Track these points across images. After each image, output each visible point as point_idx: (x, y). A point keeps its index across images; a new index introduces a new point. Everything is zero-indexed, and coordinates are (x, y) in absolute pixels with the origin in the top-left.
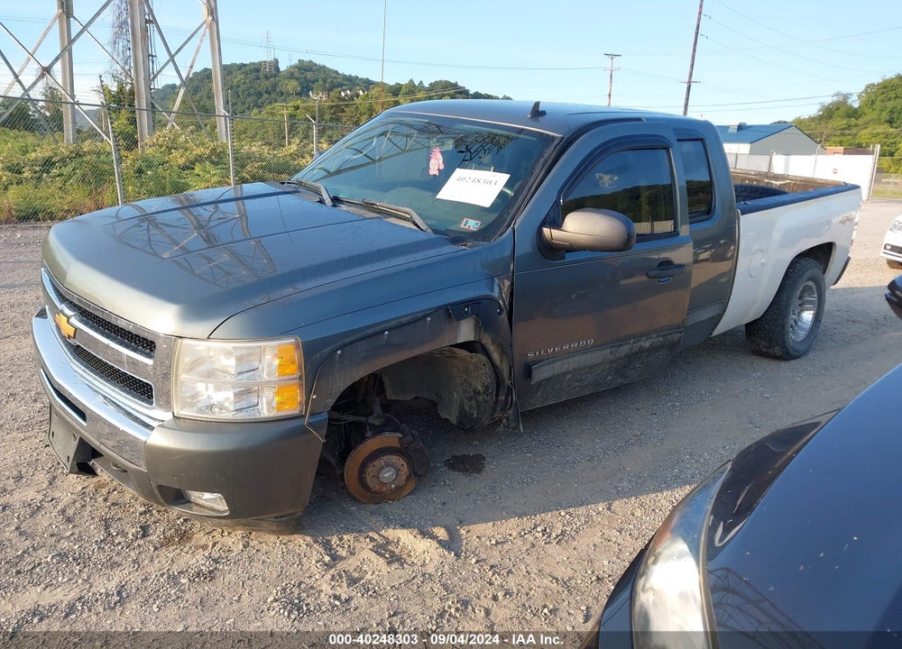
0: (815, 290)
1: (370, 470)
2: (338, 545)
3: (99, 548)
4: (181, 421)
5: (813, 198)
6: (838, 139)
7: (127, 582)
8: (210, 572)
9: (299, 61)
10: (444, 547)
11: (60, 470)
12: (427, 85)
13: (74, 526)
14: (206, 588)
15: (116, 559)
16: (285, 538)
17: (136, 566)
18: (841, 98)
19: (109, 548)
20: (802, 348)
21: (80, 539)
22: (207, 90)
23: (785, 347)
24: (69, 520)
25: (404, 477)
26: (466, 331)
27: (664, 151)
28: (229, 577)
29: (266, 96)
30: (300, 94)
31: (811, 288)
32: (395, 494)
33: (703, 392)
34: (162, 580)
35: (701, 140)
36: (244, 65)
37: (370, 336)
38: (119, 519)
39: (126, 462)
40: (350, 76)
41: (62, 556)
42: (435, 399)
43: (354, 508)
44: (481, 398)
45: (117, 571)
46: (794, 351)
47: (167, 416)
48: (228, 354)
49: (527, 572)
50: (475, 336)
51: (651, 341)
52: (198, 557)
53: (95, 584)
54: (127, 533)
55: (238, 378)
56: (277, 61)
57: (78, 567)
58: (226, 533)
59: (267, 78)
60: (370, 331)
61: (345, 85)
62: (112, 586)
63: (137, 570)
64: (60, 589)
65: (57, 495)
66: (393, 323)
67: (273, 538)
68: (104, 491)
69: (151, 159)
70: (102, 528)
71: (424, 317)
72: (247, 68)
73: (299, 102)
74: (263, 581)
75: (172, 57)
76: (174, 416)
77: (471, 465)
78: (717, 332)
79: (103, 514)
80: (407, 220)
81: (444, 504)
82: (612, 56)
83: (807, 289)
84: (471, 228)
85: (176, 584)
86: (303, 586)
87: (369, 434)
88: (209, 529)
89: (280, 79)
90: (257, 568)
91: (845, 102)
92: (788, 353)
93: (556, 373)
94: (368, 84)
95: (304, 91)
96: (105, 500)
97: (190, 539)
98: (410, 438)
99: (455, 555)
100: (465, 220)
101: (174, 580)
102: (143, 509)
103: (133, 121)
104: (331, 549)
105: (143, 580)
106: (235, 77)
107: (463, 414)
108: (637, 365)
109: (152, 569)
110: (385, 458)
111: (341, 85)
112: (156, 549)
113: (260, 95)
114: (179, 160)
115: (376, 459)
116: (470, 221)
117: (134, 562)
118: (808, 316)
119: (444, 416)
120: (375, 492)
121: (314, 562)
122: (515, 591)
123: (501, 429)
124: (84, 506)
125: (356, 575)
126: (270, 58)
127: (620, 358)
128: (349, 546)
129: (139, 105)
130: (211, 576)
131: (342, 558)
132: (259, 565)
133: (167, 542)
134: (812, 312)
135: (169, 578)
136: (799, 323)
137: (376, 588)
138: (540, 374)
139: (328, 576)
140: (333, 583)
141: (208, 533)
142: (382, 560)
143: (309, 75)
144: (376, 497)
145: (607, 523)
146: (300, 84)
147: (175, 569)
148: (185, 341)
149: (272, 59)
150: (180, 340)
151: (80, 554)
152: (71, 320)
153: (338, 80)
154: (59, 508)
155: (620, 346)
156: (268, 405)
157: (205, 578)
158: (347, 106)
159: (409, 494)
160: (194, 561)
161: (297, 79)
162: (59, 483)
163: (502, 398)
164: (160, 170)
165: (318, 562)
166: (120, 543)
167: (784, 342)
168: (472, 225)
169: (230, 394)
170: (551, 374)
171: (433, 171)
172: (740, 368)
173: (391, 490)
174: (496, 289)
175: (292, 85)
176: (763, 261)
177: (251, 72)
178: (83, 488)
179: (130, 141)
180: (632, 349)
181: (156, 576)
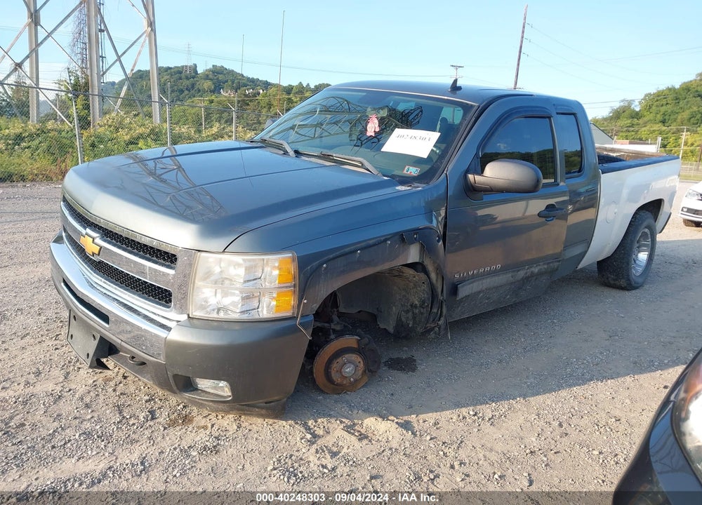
0: (649, 236)
1: (335, 366)
2: (315, 426)
3: (118, 428)
4: (195, 321)
5: (649, 164)
6: (624, 134)
7: (146, 455)
8: (214, 447)
9: (213, 66)
10: (402, 427)
11: (72, 368)
12: (312, 87)
13: (92, 411)
14: (214, 459)
15: (134, 436)
16: (271, 421)
17: (152, 442)
18: (626, 104)
19: (126, 428)
20: (640, 280)
21: (100, 420)
22: (140, 87)
23: (629, 280)
24: (87, 406)
25: (360, 372)
26: (413, 254)
27: (547, 119)
28: (230, 451)
29: (186, 92)
30: (213, 92)
31: (646, 234)
32: (352, 387)
33: (572, 312)
34: (176, 453)
35: (574, 114)
36: (170, 68)
37: (347, 254)
38: (129, 405)
39: (146, 355)
40: (253, 78)
41: (88, 434)
42: (375, 312)
43: (321, 397)
44: (418, 310)
45: (136, 446)
46: (635, 283)
47: (184, 317)
48: (238, 265)
49: (473, 446)
50: (420, 259)
51: (539, 267)
52: (201, 435)
53: (120, 457)
54: (138, 416)
55: (244, 285)
56: (195, 65)
57: (103, 443)
58: (221, 417)
59: (187, 78)
60: (347, 250)
61: (248, 85)
62: (135, 457)
63: (153, 445)
64: (90, 461)
65: (73, 387)
66: (363, 244)
67: (260, 421)
68: (112, 384)
69: (102, 136)
70: (117, 412)
71: (385, 240)
72: (172, 70)
73: (213, 97)
74: (260, 454)
75: (119, 58)
76: (189, 317)
77: (407, 365)
78: (580, 266)
79: (115, 401)
80: (360, 167)
81: (392, 394)
82: (457, 67)
83: (644, 235)
84: (413, 173)
85: (188, 456)
86: (293, 457)
87: (332, 336)
88: (206, 412)
89: (197, 79)
90: (252, 444)
91: (629, 107)
92: (630, 284)
93: (473, 292)
94: (267, 85)
95: (216, 89)
96: (114, 390)
97: (191, 421)
98: (366, 340)
99: (412, 434)
100: (407, 167)
101: (185, 452)
102: (147, 398)
103: (87, 107)
104: (310, 429)
105: (160, 453)
106: (163, 78)
107: (400, 324)
108: (528, 287)
109: (166, 444)
110: (346, 356)
111: (245, 85)
112: (165, 429)
113: (182, 91)
114: (125, 137)
115: (339, 357)
116: (411, 168)
117: (149, 438)
118: (643, 256)
119: (382, 326)
120: (337, 385)
121: (298, 439)
122: (467, 461)
123: (432, 335)
124: (97, 395)
125: (335, 449)
126: (190, 63)
127: (518, 281)
128: (324, 427)
129: (92, 91)
130: (215, 450)
131: (319, 437)
132: (254, 441)
133: (173, 423)
134: (647, 253)
135: (181, 450)
136: (637, 262)
137: (355, 459)
138: (464, 291)
139: (313, 450)
140: (318, 455)
141: (205, 417)
142: (353, 438)
143: (221, 77)
144: (339, 388)
145: (525, 409)
146: (213, 84)
147: (185, 445)
148: (203, 254)
149: (192, 64)
150: (199, 253)
151: (102, 433)
152: (95, 241)
153: (243, 81)
154: (77, 396)
155: (519, 271)
156: (268, 308)
157: (212, 452)
158: (251, 101)
159: (363, 387)
160: (198, 438)
161: (211, 80)
162: (73, 377)
163: (435, 310)
164: (109, 144)
165: (302, 439)
166: (134, 424)
167: (628, 276)
168: (413, 171)
169: (237, 299)
170: (470, 292)
171: (370, 132)
172: (595, 295)
173: (351, 382)
174: (435, 221)
175: (207, 85)
176: (616, 210)
177: (175, 73)
178: (94, 382)
179: (85, 123)
180: (526, 273)
181: (170, 450)
